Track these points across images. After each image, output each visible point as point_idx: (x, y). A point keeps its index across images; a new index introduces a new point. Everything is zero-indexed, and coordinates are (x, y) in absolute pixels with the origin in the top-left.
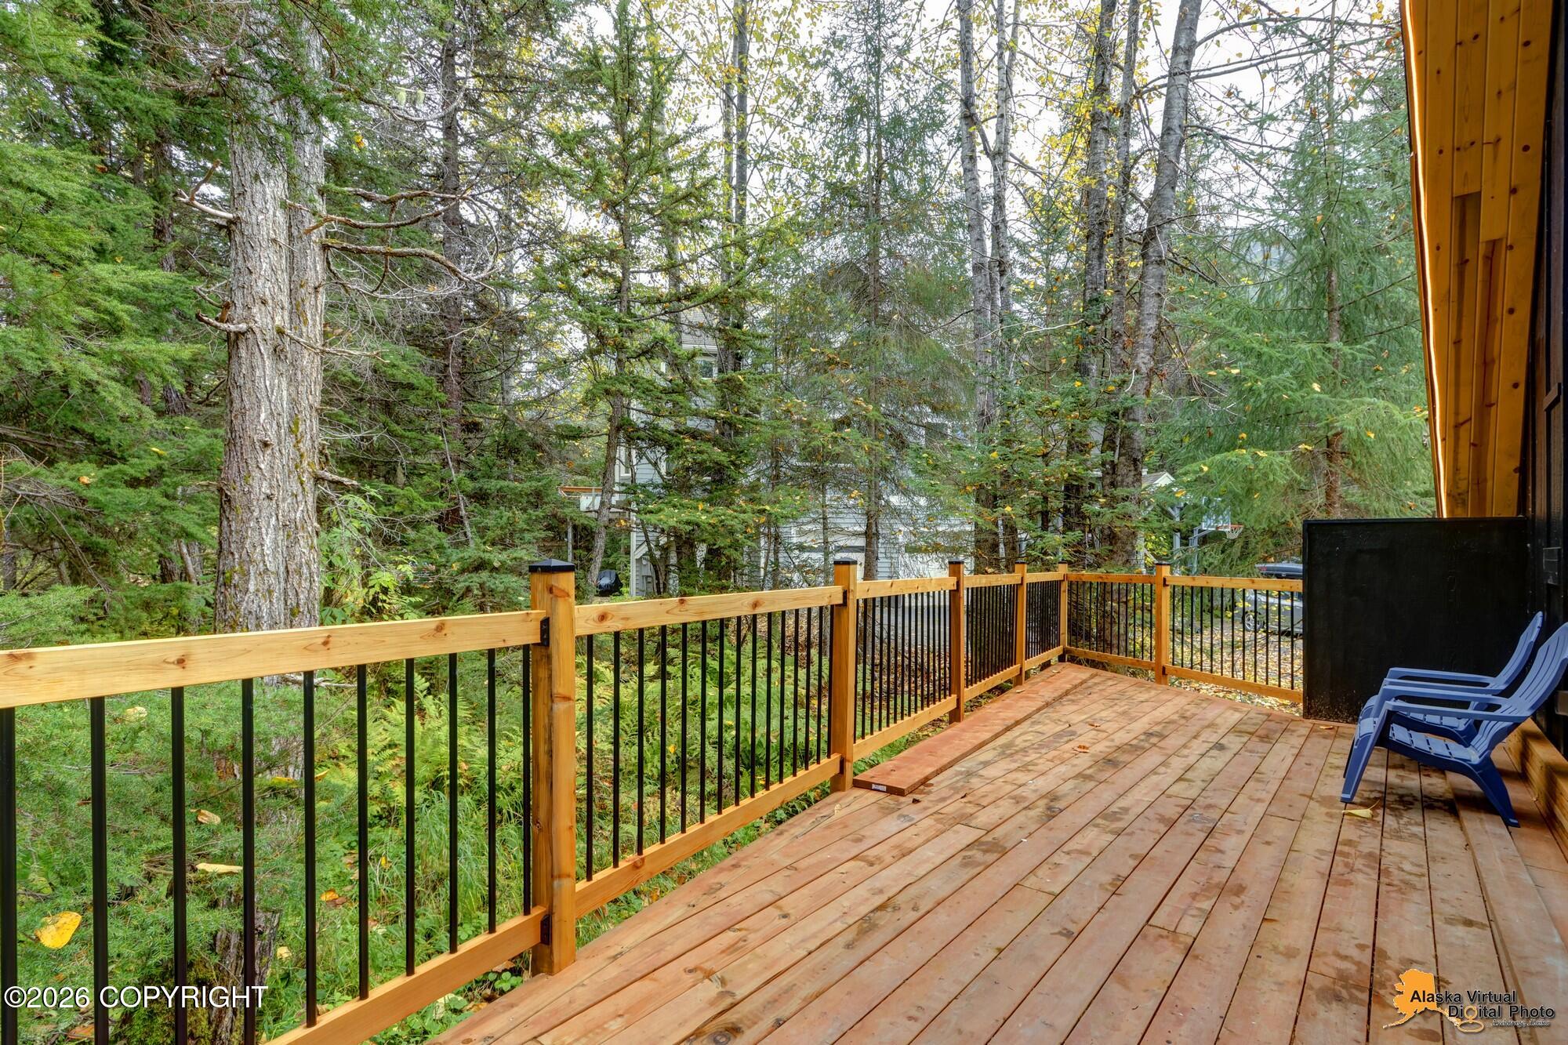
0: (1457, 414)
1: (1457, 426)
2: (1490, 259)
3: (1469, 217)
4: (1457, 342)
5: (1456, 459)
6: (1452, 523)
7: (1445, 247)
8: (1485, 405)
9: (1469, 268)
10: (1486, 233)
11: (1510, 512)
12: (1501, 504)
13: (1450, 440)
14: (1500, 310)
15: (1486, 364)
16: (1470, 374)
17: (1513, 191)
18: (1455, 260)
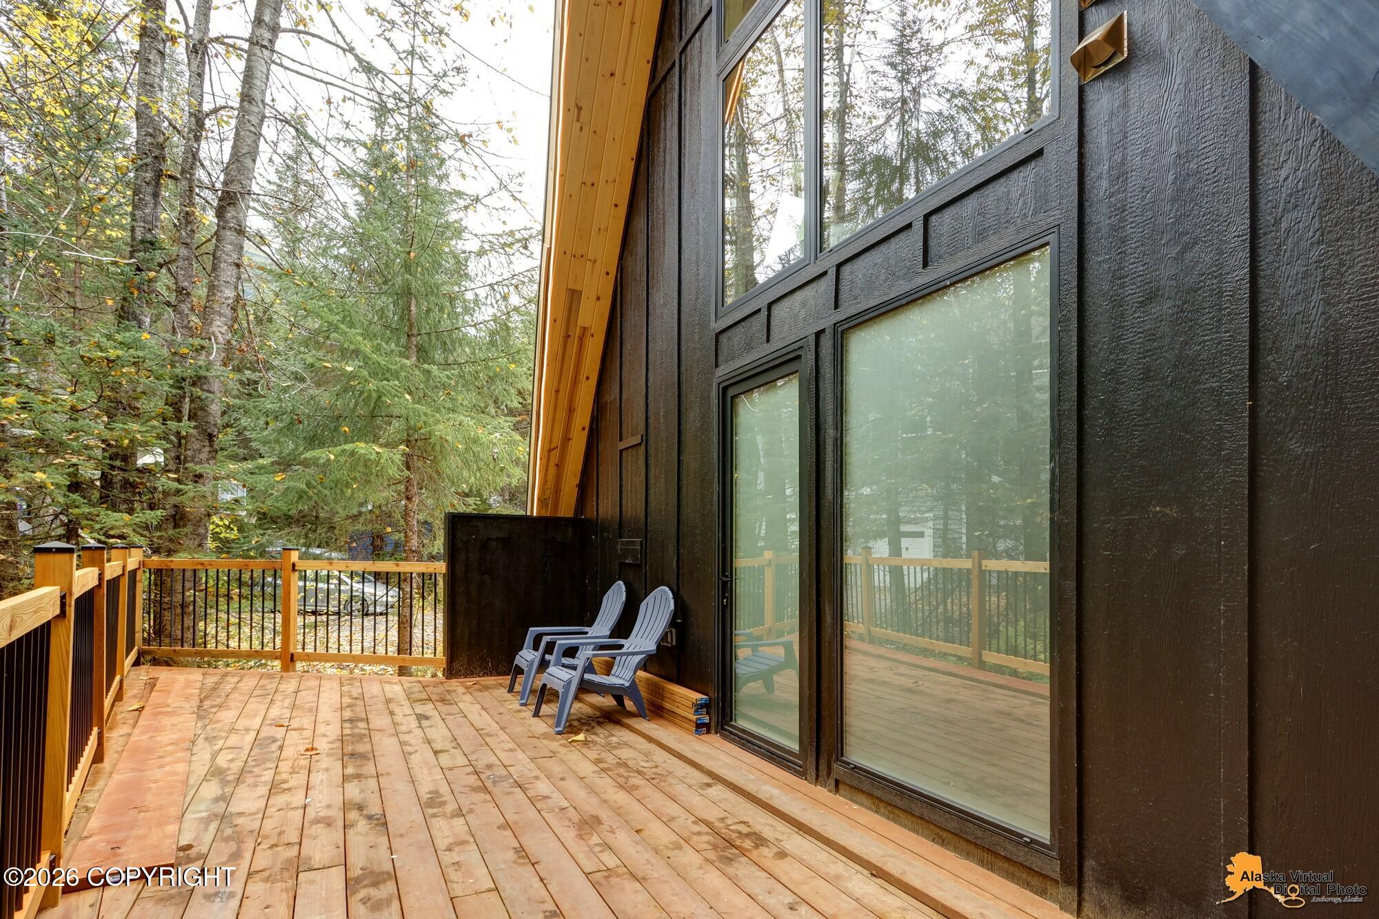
0: (551, 441)
1: (550, 451)
2: (581, 339)
3: (575, 303)
4: (557, 391)
5: (546, 475)
6: (539, 519)
7: (559, 321)
8: (566, 439)
9: (570, 340)
10: (581, 322)
11: (570, 514)
12: (566, 509)
13: (545, 460)
14: (582, 377)
15: (571, 410)
16: (561, 415)
17: (598, 299)
18: (563, 334)
